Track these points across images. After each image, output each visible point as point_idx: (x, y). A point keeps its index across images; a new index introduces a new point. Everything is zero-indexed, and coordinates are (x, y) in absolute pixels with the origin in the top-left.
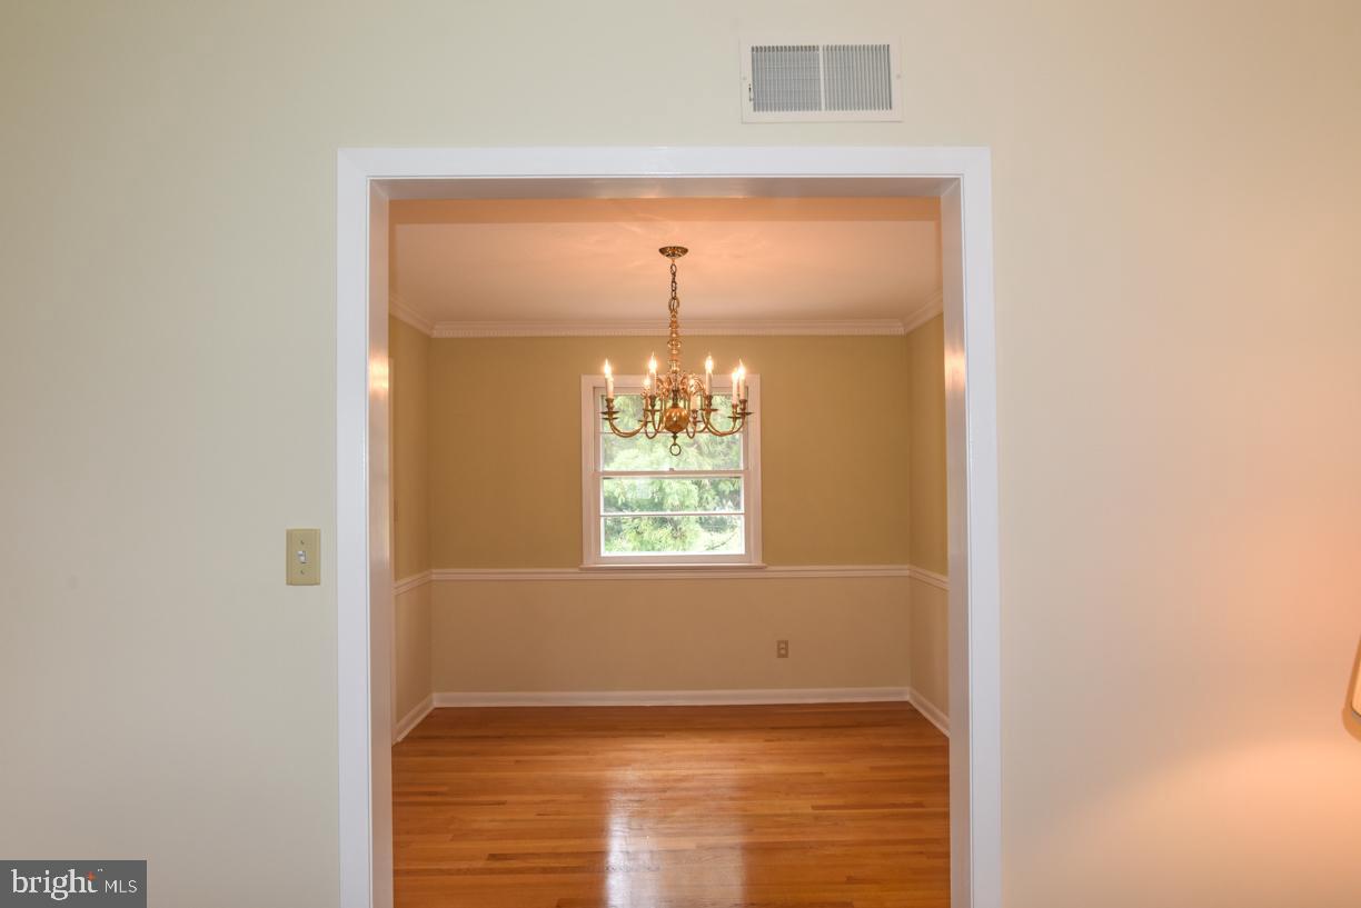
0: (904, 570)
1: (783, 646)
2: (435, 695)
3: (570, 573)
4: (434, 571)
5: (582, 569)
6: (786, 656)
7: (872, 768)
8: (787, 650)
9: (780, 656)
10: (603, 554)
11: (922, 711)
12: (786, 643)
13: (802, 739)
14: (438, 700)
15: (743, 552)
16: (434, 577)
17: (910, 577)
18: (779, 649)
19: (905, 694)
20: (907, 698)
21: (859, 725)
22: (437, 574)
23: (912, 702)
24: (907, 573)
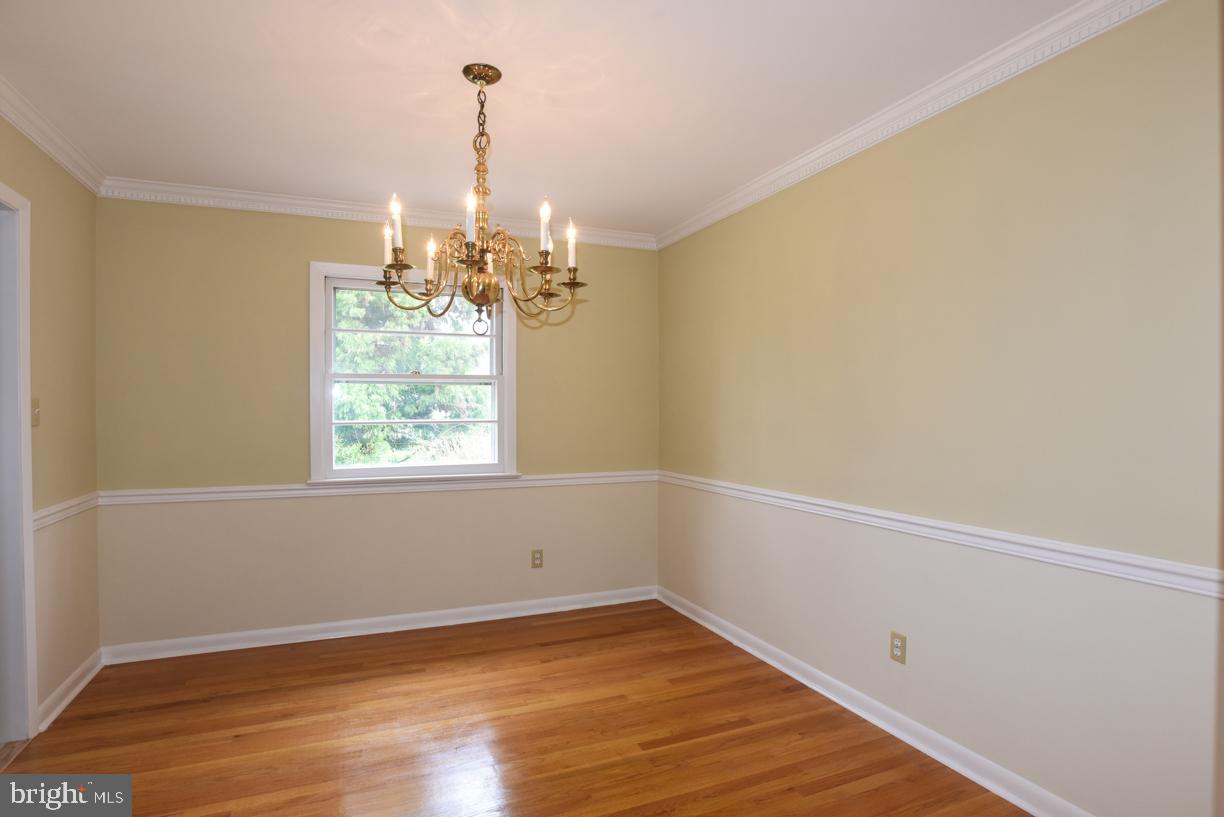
0: (654, 475)
1: (537, 556)
2: (104, 650)
3: (297, 490)
4: (102, 493)
5: (309, 485)
6: (540, 565)
7: (673, 681)
8: (541, 559)
9: (535, 566)
10: (335, 467)
11: (676, 608)
12: (541, 552)
13: (580, 655)
14: (107, 656)
15: (496, 462)
16: (101, 501)
17: (659, 481)
18: (534, 559)
19: (652, 592)
20: (655, 596)
21: (627, 631)
22: (104, 498)
23: (661, 599)
24: (656, 478)
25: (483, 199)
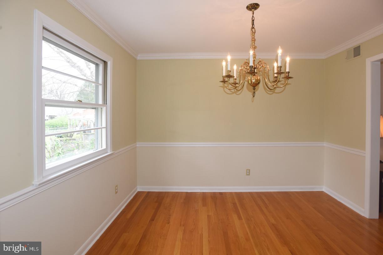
25: (254, 50)
